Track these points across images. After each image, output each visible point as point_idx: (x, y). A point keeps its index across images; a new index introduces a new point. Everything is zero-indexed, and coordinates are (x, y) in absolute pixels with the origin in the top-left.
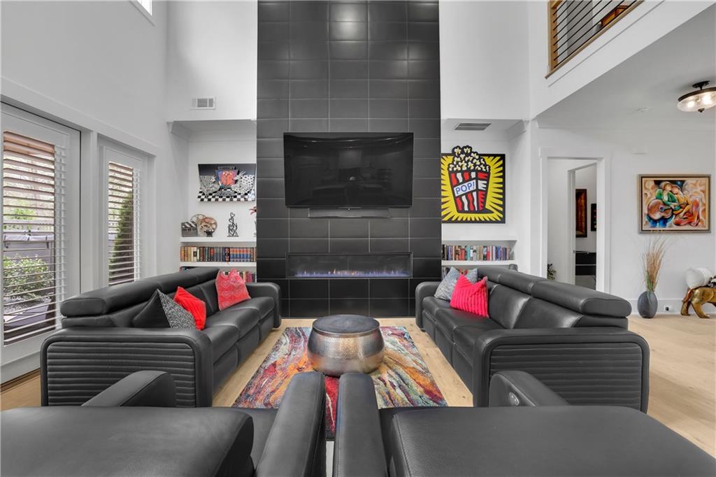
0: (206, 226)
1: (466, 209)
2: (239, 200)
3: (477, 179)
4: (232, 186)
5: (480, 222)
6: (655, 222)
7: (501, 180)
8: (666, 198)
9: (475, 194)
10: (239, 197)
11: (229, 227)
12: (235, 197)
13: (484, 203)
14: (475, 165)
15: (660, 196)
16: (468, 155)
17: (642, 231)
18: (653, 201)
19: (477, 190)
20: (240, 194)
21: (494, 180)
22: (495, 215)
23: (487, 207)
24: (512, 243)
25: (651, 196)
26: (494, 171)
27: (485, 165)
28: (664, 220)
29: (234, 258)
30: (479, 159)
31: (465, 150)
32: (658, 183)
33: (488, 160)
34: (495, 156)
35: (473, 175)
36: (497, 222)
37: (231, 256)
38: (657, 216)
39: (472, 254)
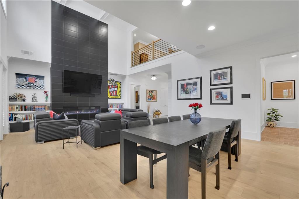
0: (21, 98)
1: (112, 95)
2: (37, 88)
3: (115, 87)
4: (34, 83)
5: (116, 98)
6: (149, 99)
7: (120, 88)
8: (151, 95)
9: (114, 91)
10: (37, 87)
11: (32, 98)
12: (35, 87)
13: (117, 94)
14: (114, 84)
15: (150, 94)
16: (113, 81)
17: (147, 101)
18: (149, 95)
19: (115, 90)
20: (37, 86)
21: (119, 88)
22: (119, 97)
23: (117, 95)
24: (123, 104)
25: (148, 93)
26: (119, 86)
27: (117, 84)
28: (150, 99)
29: (37, 109)
30: (115, 83)
31: (112, 80)
32: (149, 91)
33: (117, 83)
34: (119, 82)
35: (114, 86)
36: (119, 99)
37: (36, 109)
38: (149, 98)
39: (114, 106)
